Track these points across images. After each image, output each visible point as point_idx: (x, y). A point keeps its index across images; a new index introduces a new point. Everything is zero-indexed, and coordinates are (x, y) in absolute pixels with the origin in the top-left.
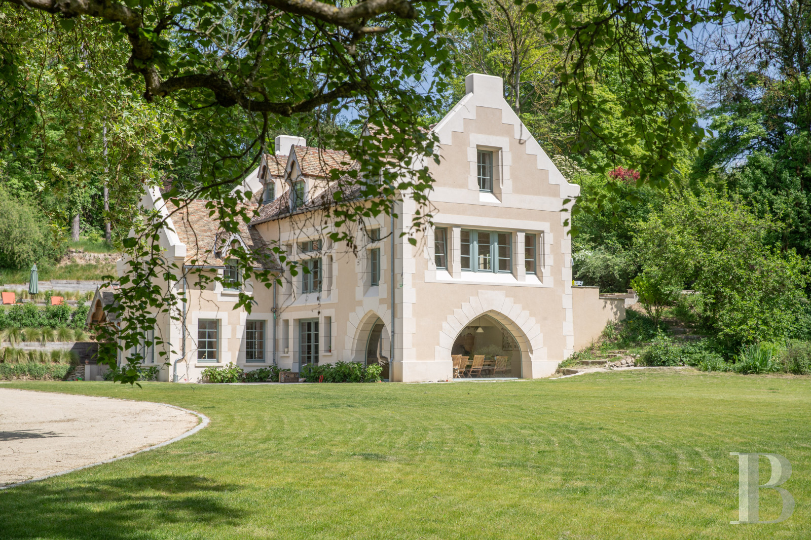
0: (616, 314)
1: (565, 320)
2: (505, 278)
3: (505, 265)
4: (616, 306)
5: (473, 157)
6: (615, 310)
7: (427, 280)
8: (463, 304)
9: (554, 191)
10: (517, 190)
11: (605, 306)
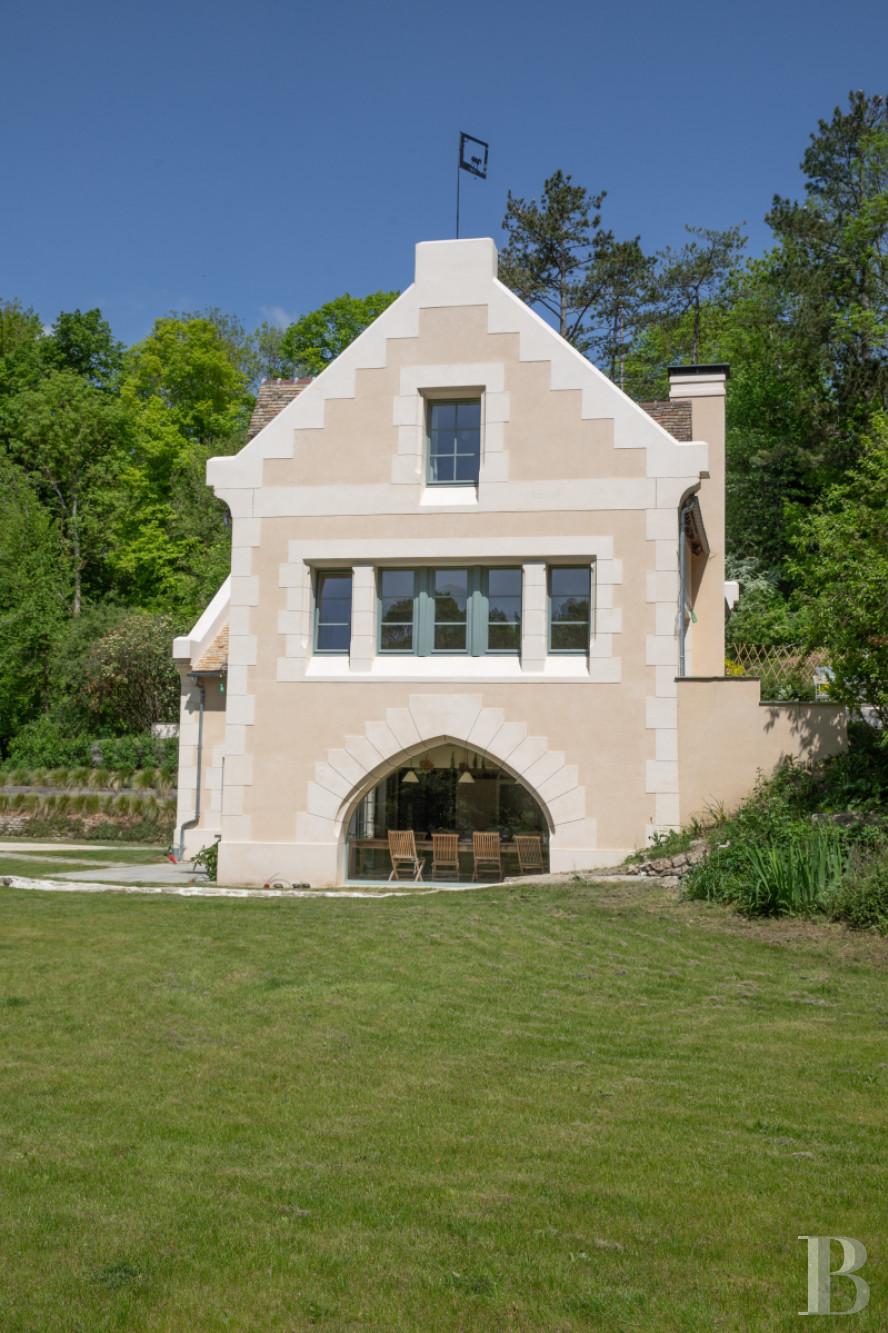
0: (806, 743)
1: (652, 755)
2: (500, 666)
3: (505, 638)
4: (808, 724)
5: (411, 414)
6: (805, 733)
7: (282, 675)
8: (368, 723)
9: (631, 463)
10: (521, 472)
11: (770, 725)
